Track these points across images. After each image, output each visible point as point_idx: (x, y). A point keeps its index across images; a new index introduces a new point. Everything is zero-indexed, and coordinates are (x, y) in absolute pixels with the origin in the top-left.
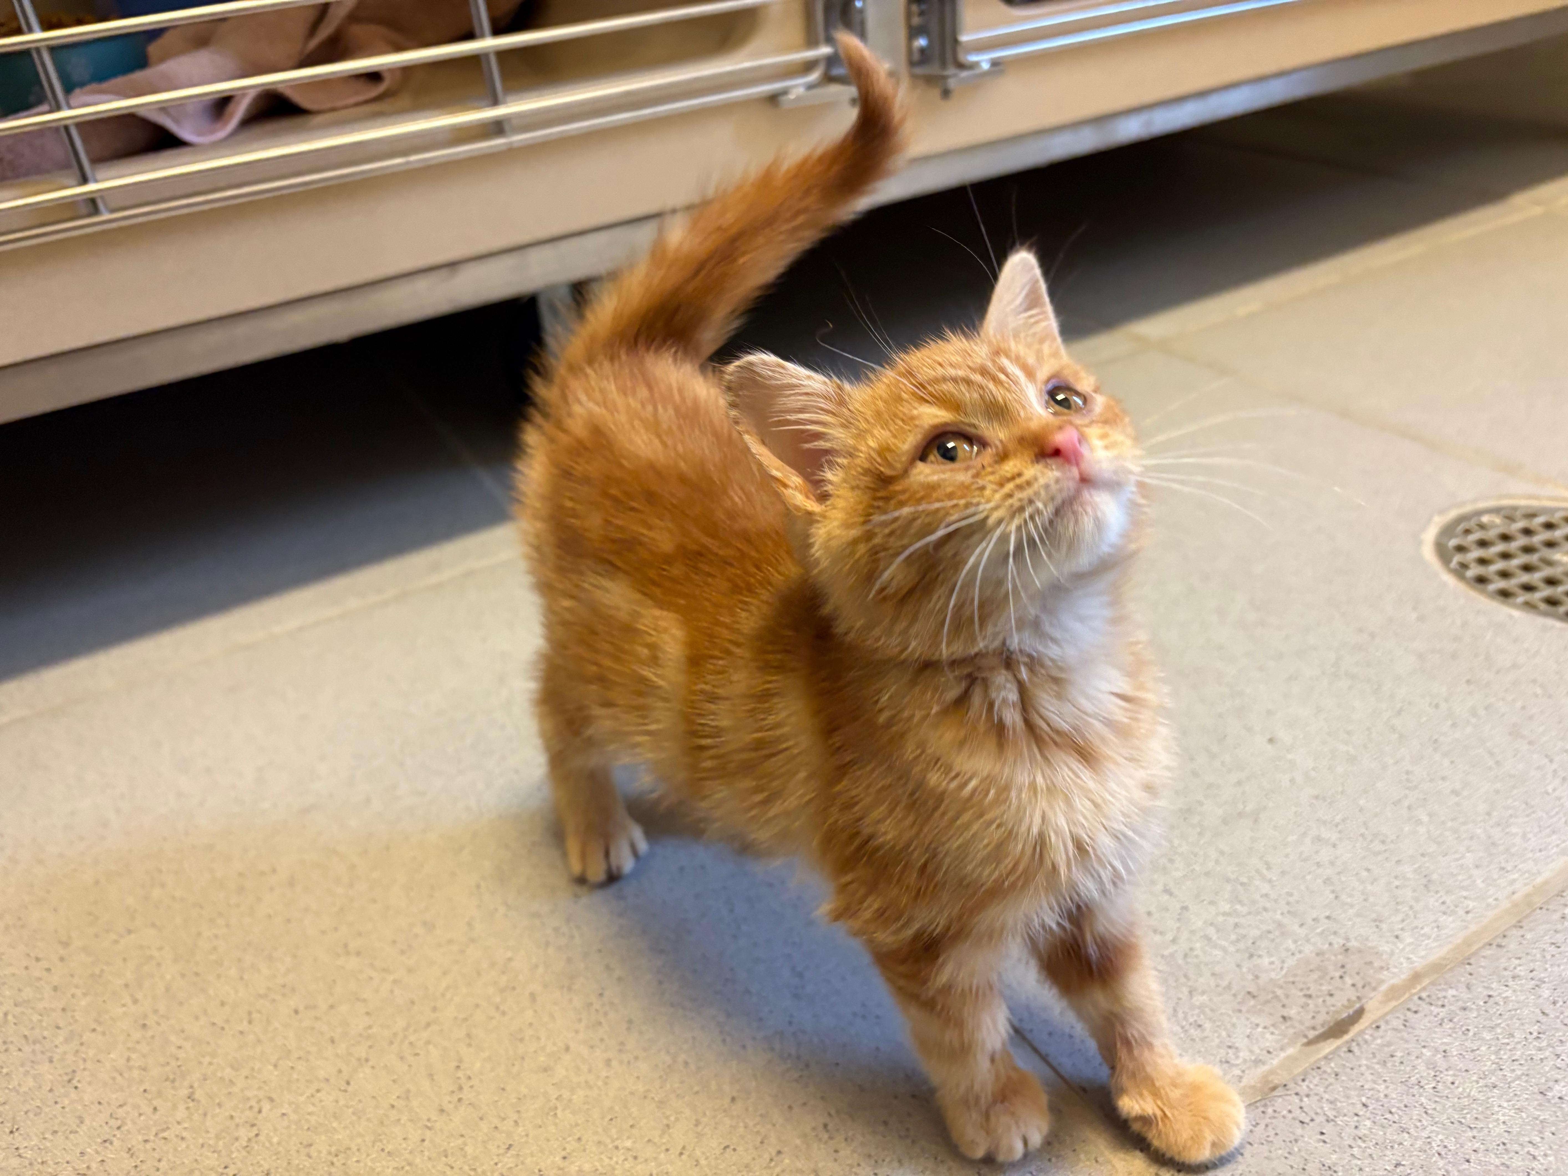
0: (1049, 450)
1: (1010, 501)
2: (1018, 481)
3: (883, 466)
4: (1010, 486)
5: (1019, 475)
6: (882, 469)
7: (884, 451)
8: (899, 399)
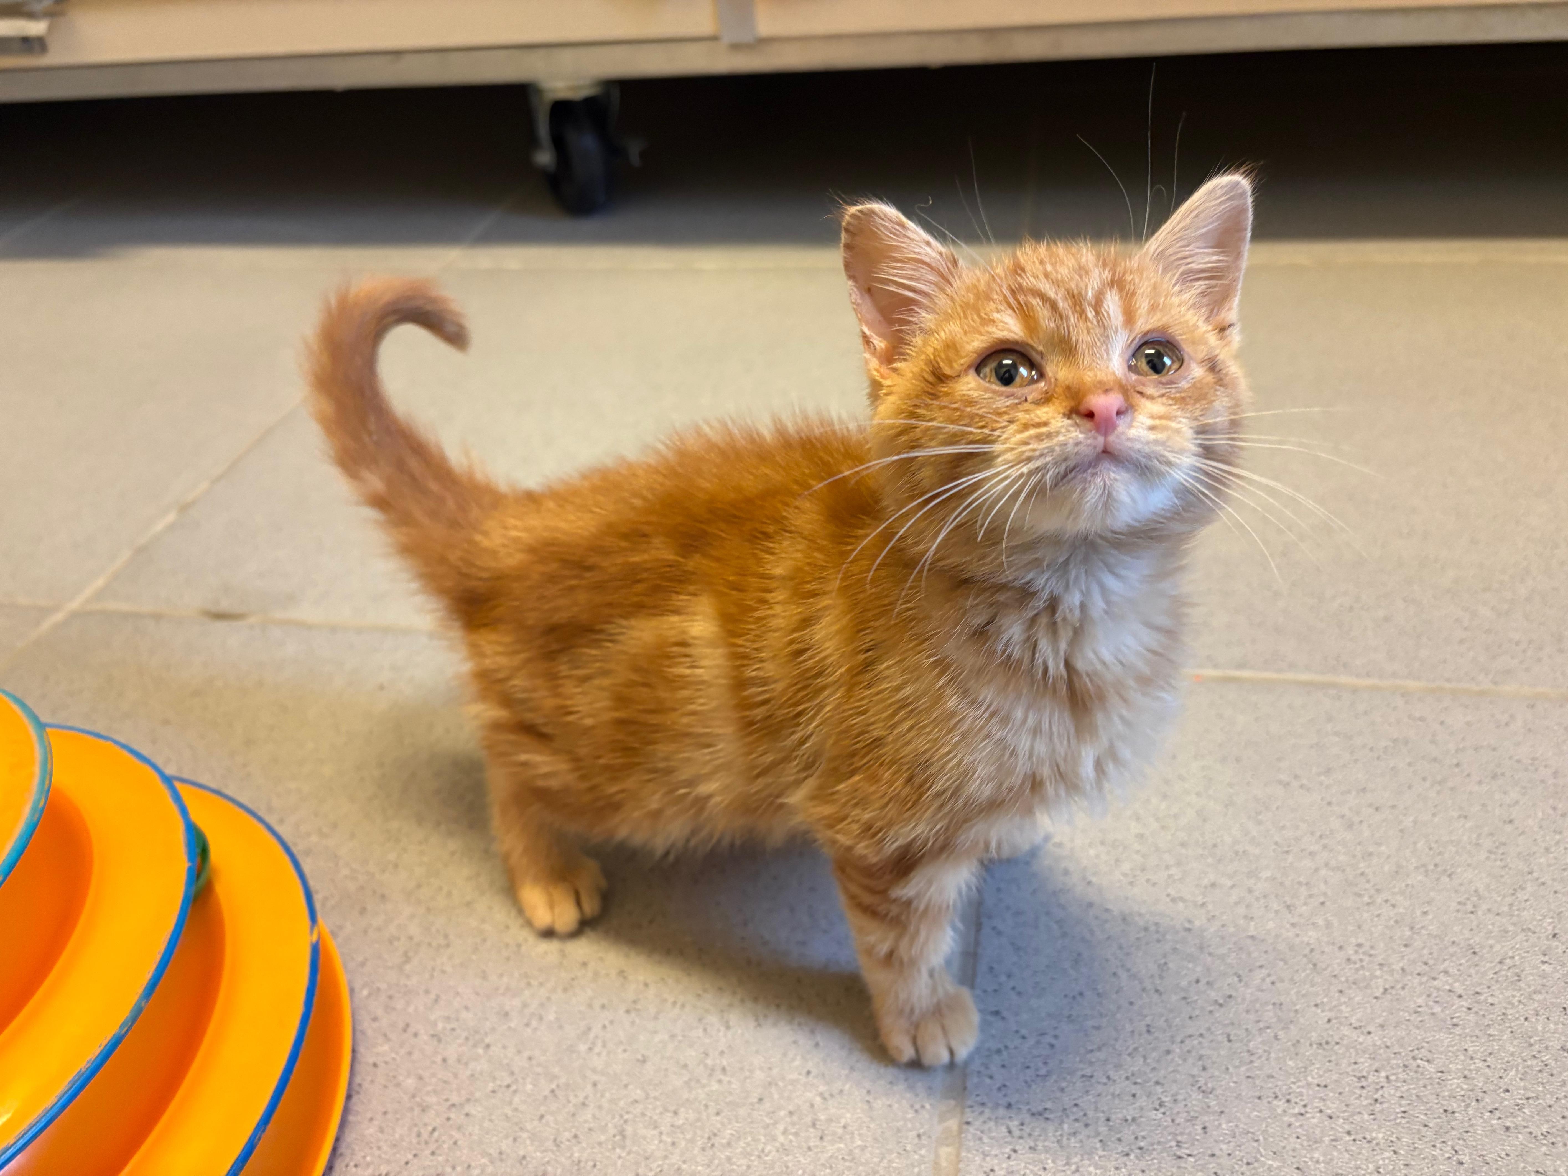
0: (1083, 409)
1: (1024, 448)
2: (1044, 430)
3: (943, 362)
4: (1032, 432)
5: (1046, 424)
6: (942, 364)
7: (951, 346)
8: (989, 298)
